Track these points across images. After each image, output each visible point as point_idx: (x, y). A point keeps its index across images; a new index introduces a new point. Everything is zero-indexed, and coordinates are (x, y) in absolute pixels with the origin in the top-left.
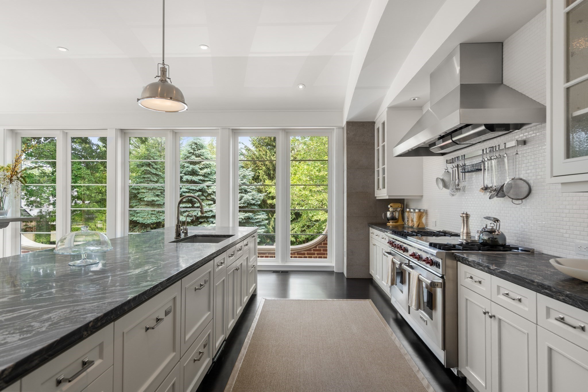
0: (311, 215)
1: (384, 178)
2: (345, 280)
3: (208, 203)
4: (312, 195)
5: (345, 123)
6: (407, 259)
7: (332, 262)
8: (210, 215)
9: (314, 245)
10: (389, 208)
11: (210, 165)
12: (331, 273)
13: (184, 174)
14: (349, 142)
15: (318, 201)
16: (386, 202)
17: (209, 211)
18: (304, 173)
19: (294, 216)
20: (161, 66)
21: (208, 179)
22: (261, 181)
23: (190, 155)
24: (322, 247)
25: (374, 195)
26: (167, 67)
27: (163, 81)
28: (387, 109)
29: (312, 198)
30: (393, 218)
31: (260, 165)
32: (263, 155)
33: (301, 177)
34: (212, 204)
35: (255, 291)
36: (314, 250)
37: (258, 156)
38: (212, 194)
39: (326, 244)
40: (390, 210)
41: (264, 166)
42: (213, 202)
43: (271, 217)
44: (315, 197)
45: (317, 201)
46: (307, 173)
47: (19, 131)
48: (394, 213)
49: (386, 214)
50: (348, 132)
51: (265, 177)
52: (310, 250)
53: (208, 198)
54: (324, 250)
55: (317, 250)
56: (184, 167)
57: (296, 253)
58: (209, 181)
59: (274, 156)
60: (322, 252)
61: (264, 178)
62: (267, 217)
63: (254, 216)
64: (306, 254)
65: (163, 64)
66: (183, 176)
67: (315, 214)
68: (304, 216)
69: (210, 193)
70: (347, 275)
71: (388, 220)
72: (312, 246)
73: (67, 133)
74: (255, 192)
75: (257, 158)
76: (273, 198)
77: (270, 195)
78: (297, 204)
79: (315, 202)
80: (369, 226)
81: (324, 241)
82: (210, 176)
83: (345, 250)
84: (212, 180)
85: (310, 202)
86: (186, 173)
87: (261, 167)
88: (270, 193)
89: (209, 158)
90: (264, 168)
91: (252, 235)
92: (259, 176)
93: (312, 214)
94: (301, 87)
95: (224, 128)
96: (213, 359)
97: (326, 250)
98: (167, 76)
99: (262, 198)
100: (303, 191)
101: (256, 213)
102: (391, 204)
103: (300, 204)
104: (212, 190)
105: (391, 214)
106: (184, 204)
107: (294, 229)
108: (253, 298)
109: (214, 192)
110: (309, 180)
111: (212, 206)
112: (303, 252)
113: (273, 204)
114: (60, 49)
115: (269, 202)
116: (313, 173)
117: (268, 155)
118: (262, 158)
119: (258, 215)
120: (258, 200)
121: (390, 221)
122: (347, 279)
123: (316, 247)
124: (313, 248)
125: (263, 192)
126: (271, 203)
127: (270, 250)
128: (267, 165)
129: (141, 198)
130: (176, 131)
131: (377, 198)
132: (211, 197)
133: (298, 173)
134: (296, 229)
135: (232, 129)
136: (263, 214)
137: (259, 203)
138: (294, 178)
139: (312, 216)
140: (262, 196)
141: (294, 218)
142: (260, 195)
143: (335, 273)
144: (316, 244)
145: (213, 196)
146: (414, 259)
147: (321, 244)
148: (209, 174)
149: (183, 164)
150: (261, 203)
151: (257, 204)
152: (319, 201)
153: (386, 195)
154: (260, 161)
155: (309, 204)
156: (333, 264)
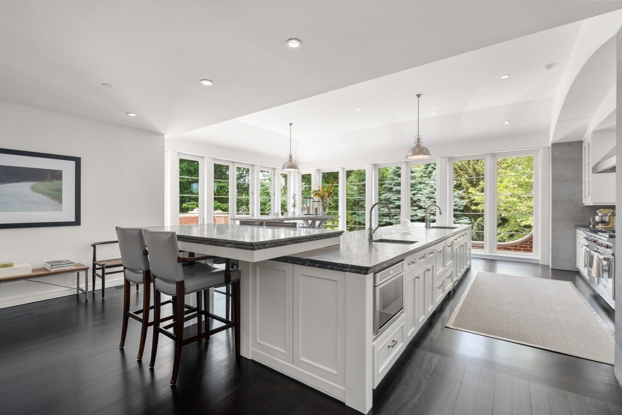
0: (519, 221)
1: (589, 188)
2: (550, 271)
3: (413, 208)
4: (521, 202)
5: (550, 145)
6: (597, 248)
7: (537, 257)
8: (416, 219)
9: (520, 242)
10: (598, 213)
11: (415, 177)
12: (537, 265)
13: (394, 185)
14: (554, 159)
15: (528, 207)
16: (595, 209)
17: (414, 216)
18: (512, 180)
19: (500, 221)
20: (417, 137)
21: (414, 189)
22: (463, 188)
23: (398, 170)
24: (528, 245)
25: (582, 202)
26: (420, 137)
27: (418, 145)
28: (591, 133)
29: (520, 204)
30: (602, 222)
31: (463, 174)
32: (466, 164)
33: (509, 185)
34: (417, 210)
35: (470, 266)
36: (520, 247)
37: (460, 166)
38: (417, 201)
39: (532, 242)
40: (600, 215)
41: (467, 174)
42: (418, 208)
43: (473, 222)
44: (525, 204)
45: (526, 207)
46: (514, 180)
47: (321, 170)
48: (604, 218)
49: (594, 219)
50: (554, 152)
51: (468, 185)
52: (516, 246)
53: (414, 205)
54: (530, 247)
55: (523, 247)
56: (394, 179)
57: (502, 248)
58: (414, 190)
59: (477, 165)
60: (528, 249)
61: (466, 186)
62: (470, 222)
63: (457, 220)
64: (512, 249)
65: (418, 136)
66: (393, 187)
67: (524, 219)
68: (512, 222)
69: (415, 200)
70: (552, 266)
71: (597, 223)
72: (519, 243)
73: (344, 168)
74: (457, 199)
75: (459, 167)
76: (476, 204)
77: (475, 202)
78: (504, 210)
79: (524, 208)
80: (576, 228)
81: (530, 240)
82: (415, 186)
83: (551, 246)
84: (417, 189)
85: (518, 208)
86: (396, 184)
87: (463, 175)
88: (474, 200)
89: (415, 171)
90: (466, 176)
91: (469, 229)
92: (461, 184)
93: (521, 220)
94: (507, 123)
95: (442, 157)
96: (454, 284)
97: (532, 248)
98: (420, 142)
99: (465, 204)
100: (510, 198)
101: (459, 217)
102: (600, 210)
103: (506, 210)
104: (417, 198)
105: (600, 218)
106: (394, 209)
107: (499, 234)
108: (468, 270)
109: (419, 200)
110: (517, 187)
111: (418, 211)
112: (509, 248)
113: (477, 210)
114: (353, 128)
115: (473, 208)
116: (522, 180)
117: (471, 164)
118: (465, 167)
119: (461, 219)
120: (460, 206)
121: (599, 224)
122: (552, 269)
123: (522, 244)
124: (519, 245)
125: (465, 199)
126: (475, 208)
127: (478, 244)
128: (469, 173)
129: (362, 205)
130: (408, 162)
131: (585, 205)
132: (416, 203)
133: (504, 180)
134: (502, 234)
135: (449, 157)
136: (466, 219)
137: (462, 208)
138: (500, 185)
139: (521, 221)
140: (465, 202)
141: (501, 223)
142: (463, 201)
143: (540, 265)
144: (522, 242)
145: (418, 203)
146: (598, 246)
147: (527, 242)
148: (414, 184)
149: (393, 177)
150: (463, 209)
151: (460, 210)
152: (530, 208)
153: (590, 202)
154: (462, 170)
155: (518, 210)
156: (539, 258)
